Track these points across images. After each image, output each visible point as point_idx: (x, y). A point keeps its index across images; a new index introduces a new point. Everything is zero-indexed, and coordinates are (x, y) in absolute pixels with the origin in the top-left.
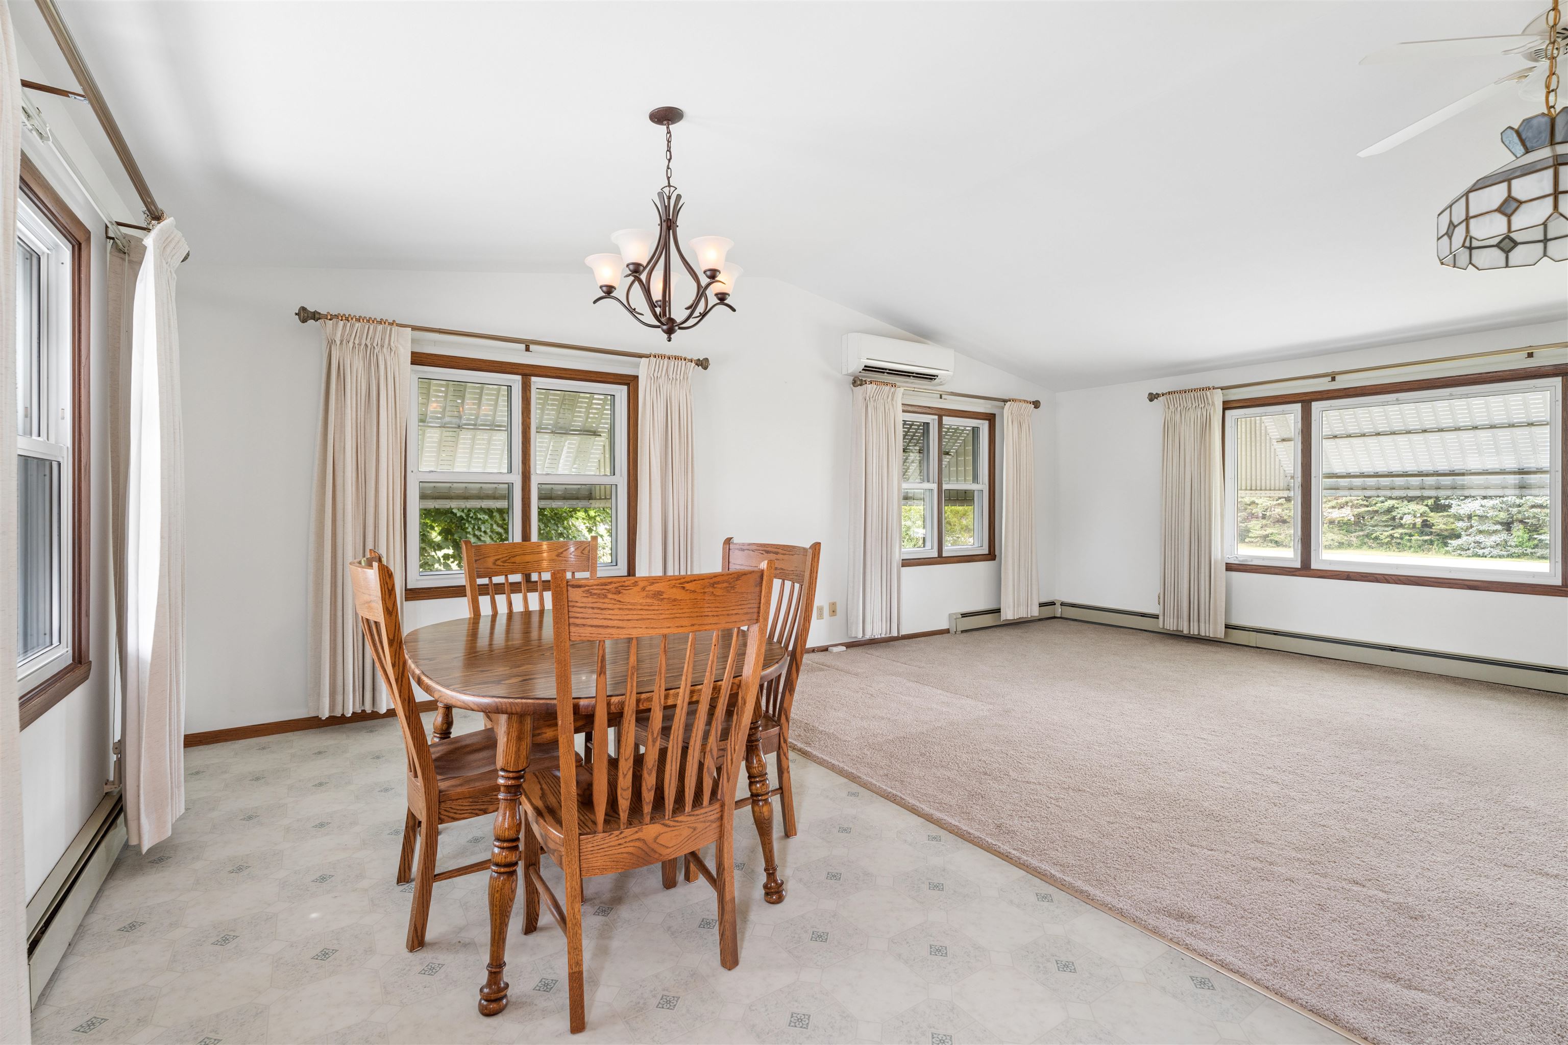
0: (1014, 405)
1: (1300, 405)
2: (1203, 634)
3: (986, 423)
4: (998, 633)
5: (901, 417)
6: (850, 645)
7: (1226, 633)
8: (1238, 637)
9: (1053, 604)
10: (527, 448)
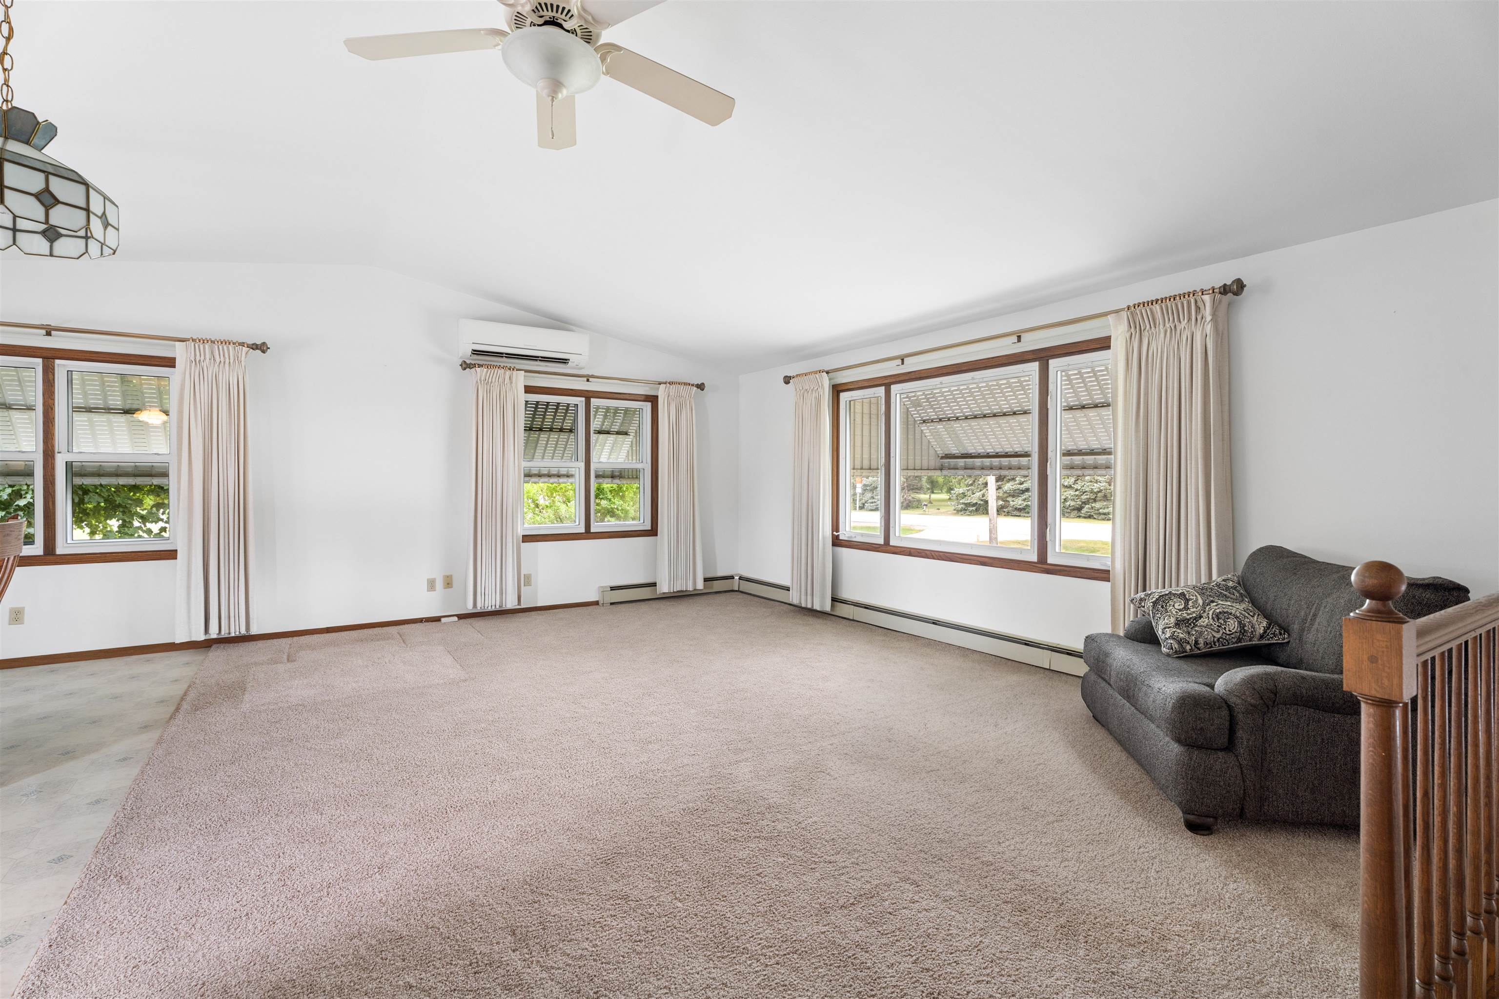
0: (669, 388)
1: (883, 388)
2: (814, 608)
3: (649, 404)
4: (654, 604)
5: (523, 397)
6: (461, 617)
7: (833, 606)
8: (844, 610)
9: (732, 577)
10: (49, 427)
